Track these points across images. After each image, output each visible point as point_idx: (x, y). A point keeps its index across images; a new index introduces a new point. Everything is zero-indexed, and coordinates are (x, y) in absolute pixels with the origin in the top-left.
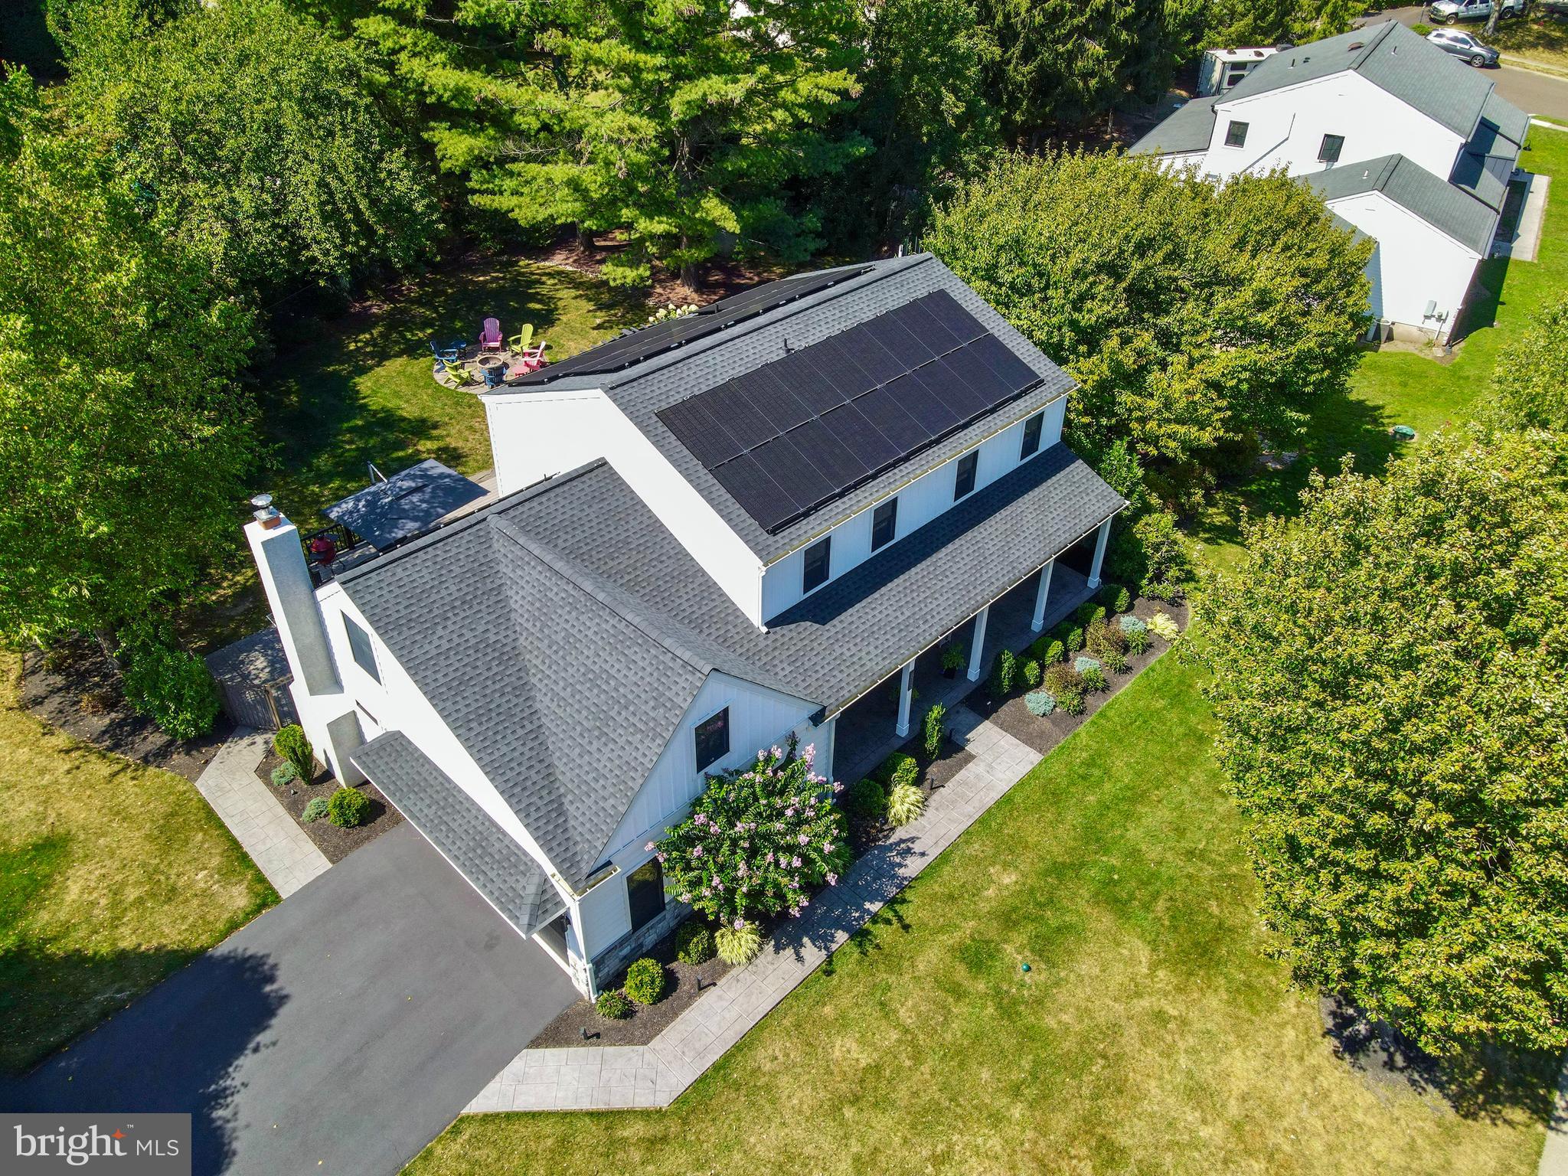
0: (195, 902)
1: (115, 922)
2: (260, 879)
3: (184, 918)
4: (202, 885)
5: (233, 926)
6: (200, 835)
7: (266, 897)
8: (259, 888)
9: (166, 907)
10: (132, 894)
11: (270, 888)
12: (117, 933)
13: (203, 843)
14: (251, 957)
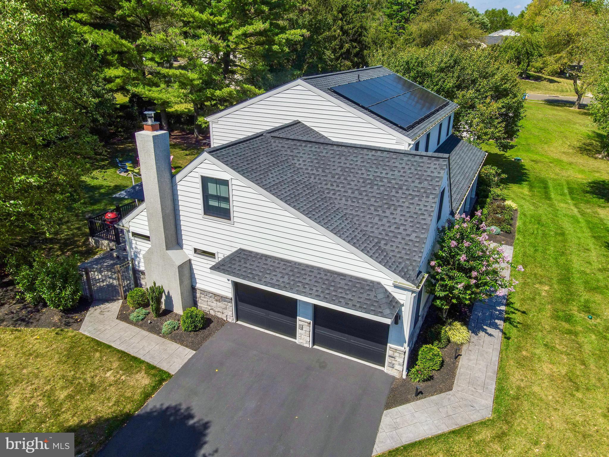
0: (113, 389)
1: (56, 414)
2: (150, 367)
3: (109, 399)
4: (112, 378)
5: (147, 396)
6: (98, 354)
7: (161, 376)
8: (153, 372)
9: (92, 396)
10: (62, 395)
11: (160, 370)
12: (61, 418)
13: (101, 357)
14: (168, 408)
